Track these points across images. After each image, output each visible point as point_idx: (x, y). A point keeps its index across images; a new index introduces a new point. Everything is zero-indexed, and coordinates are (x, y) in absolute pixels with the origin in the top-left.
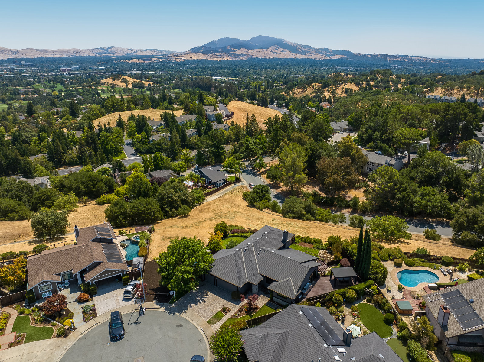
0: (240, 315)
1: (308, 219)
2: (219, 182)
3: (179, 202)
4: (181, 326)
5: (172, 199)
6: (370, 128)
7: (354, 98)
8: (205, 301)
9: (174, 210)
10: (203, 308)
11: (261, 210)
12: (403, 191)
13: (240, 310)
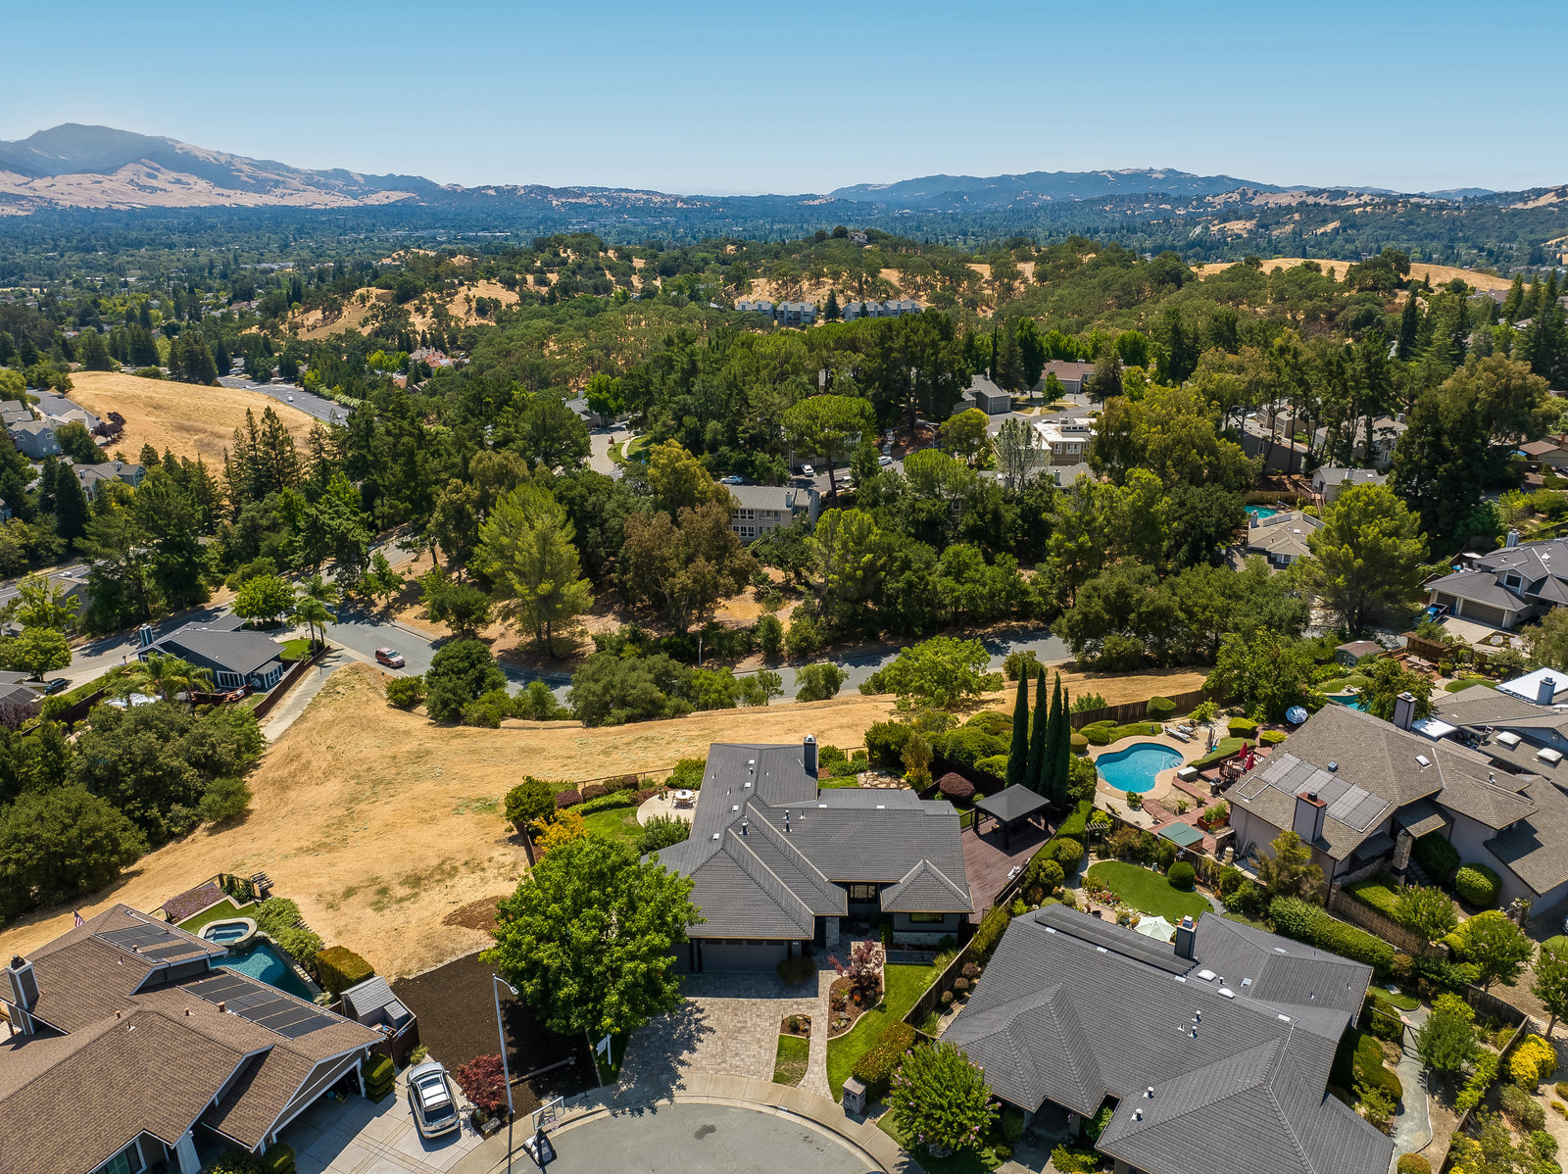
0: (849, 1020)
1: (679, 712)
2: (263, 671)
3: (190, 774)
4: (711, 1129)
5: (160, 768)
7: (527, 327)
8: (711, 1030)
11: (496, 726)
13: (837, 1006)
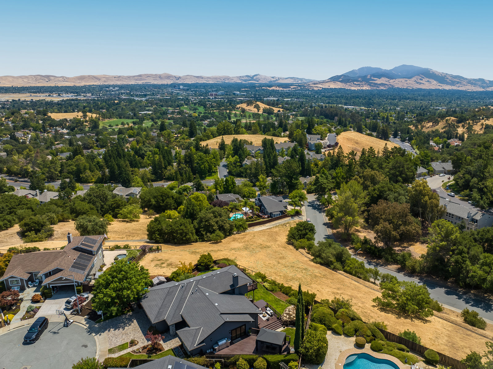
0: (140, 352)
1: (335, 269)
2: (274, 213)
3: (216, 227)
5: (209, 223)
6: (469, 173)
9: (208, 234)
10: (116, 335)
11: (297, 250)
12: (458, 254)
